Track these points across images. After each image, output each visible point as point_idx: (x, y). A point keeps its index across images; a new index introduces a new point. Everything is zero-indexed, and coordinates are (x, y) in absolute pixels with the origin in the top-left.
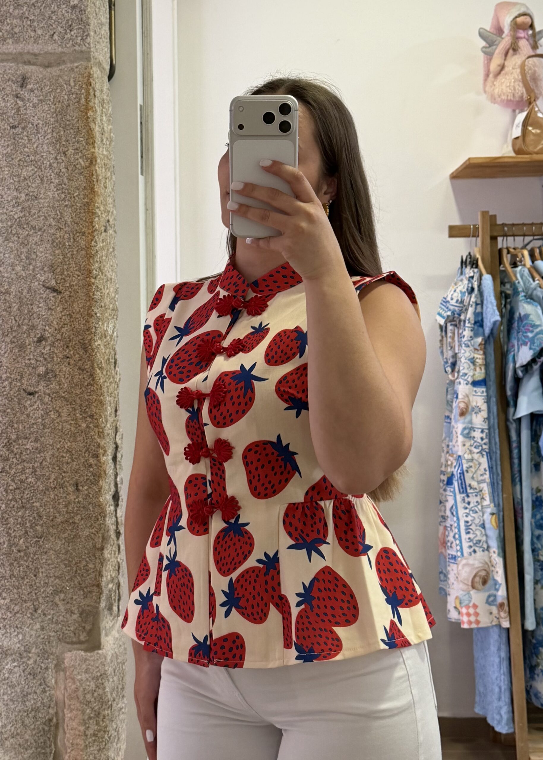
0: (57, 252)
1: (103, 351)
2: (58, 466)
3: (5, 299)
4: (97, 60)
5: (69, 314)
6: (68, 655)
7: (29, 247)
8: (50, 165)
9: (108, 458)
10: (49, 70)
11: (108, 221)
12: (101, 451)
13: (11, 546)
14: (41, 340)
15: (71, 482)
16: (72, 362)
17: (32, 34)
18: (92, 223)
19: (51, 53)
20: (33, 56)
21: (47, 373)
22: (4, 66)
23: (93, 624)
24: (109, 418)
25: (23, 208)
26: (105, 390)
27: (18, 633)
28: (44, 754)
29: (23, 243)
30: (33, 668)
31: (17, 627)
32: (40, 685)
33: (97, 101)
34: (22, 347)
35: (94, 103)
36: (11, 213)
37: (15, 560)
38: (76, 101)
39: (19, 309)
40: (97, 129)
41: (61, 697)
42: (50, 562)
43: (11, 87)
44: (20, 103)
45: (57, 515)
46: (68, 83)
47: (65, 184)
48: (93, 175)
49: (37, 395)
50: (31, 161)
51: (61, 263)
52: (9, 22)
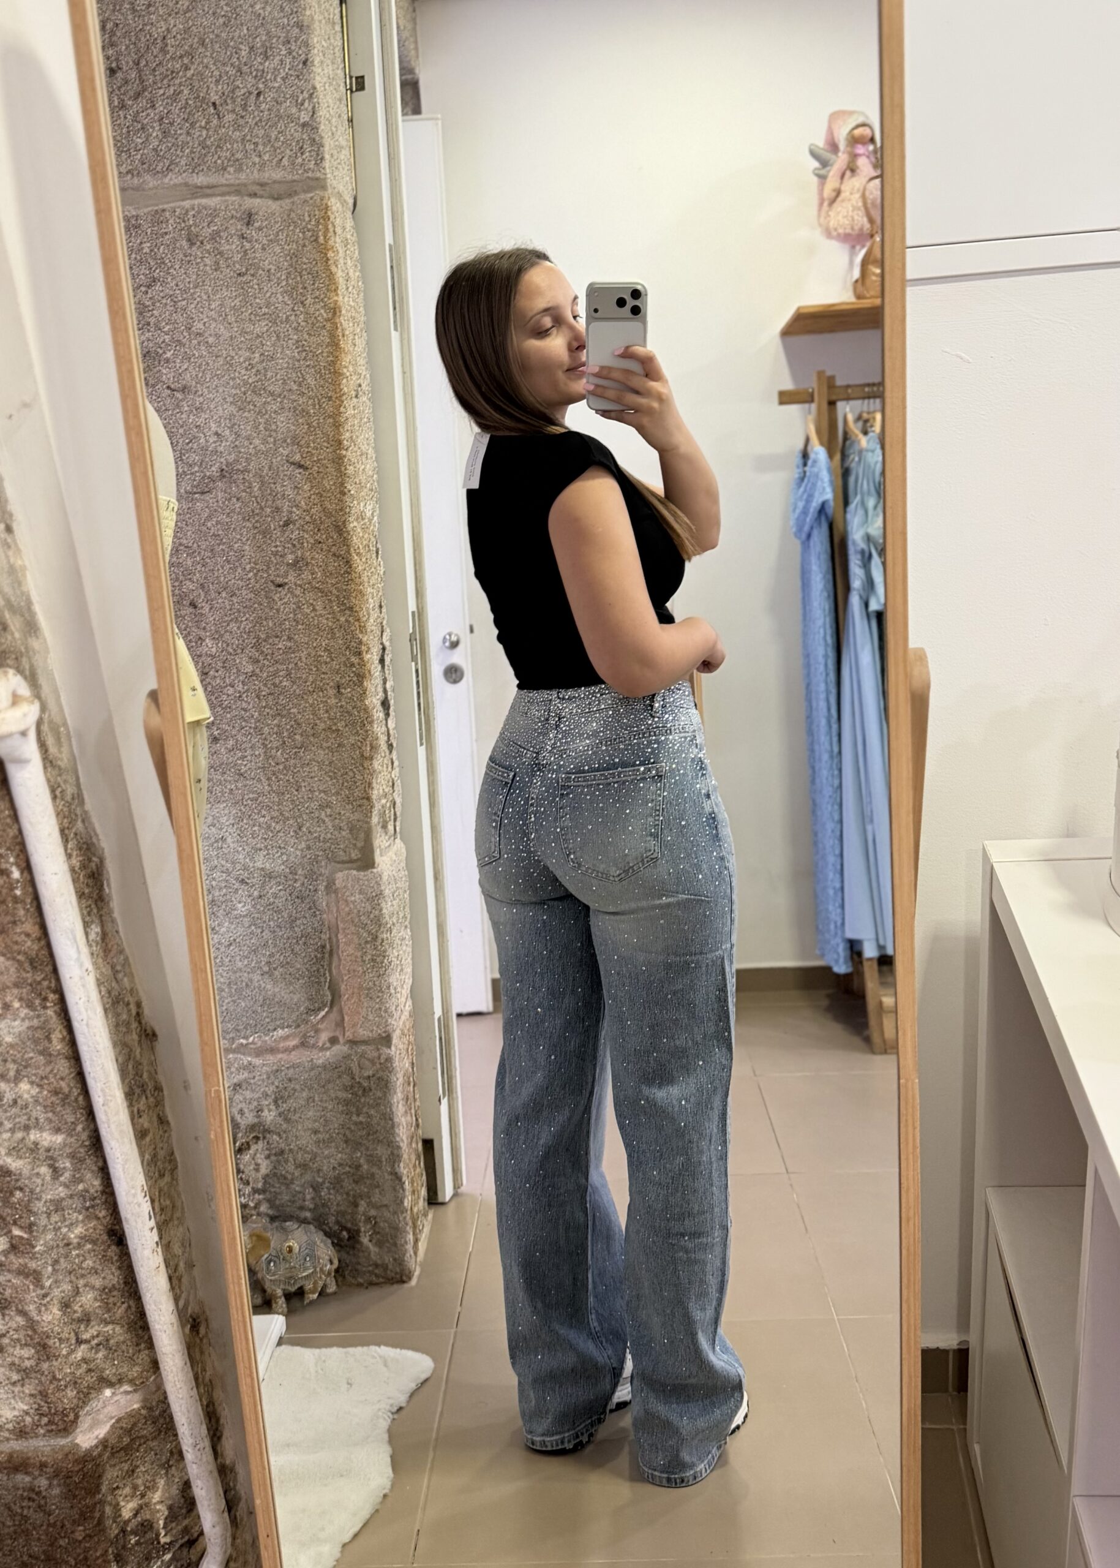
0: (300, 421)
1: (361, 535)
2: (316, 666)
3: (244, 479)
4: (336, 190)
5: (319, 493)
6: (340, 875)
7: (267, 416)
8: (287, 317)
9: (372, 657)
10: (278, 203)
11: (360, 385)
12: (363, 648)
13: (268, 759)
14: (287, 524)
15: (332, 684)
16: (325, 548)
17: (257, 160)
18: (339, 385)
19: (280, 182)
20: (258, 187)
21: (296, 562)
22: (226, 201)
23: (365, 841)
24: (371, 612)
25: (258, 371)
26: (366, 579)
27: (282, 854)
28: (319, 983)
29: (260, 412)
30: (301, 891)
31: (280, 847)
32: (310, 909)
33: (338, 240)
34: (265, 533)
35: (335, 242)
36: (246, 377)
37: (274, 774)
38: (312, 239)
39: (260, 489)
40: (340, 275)
41: (333, 921)
42: (313, 774)
43: (236, 225)
44: (247, 245)
45: (318, 722)
46: (301, 217)
47: (306, 341)
48: (337, 328)
49: (287, 587)
50: (264, 314)
51: (306, 433)
52: (229, 147)
